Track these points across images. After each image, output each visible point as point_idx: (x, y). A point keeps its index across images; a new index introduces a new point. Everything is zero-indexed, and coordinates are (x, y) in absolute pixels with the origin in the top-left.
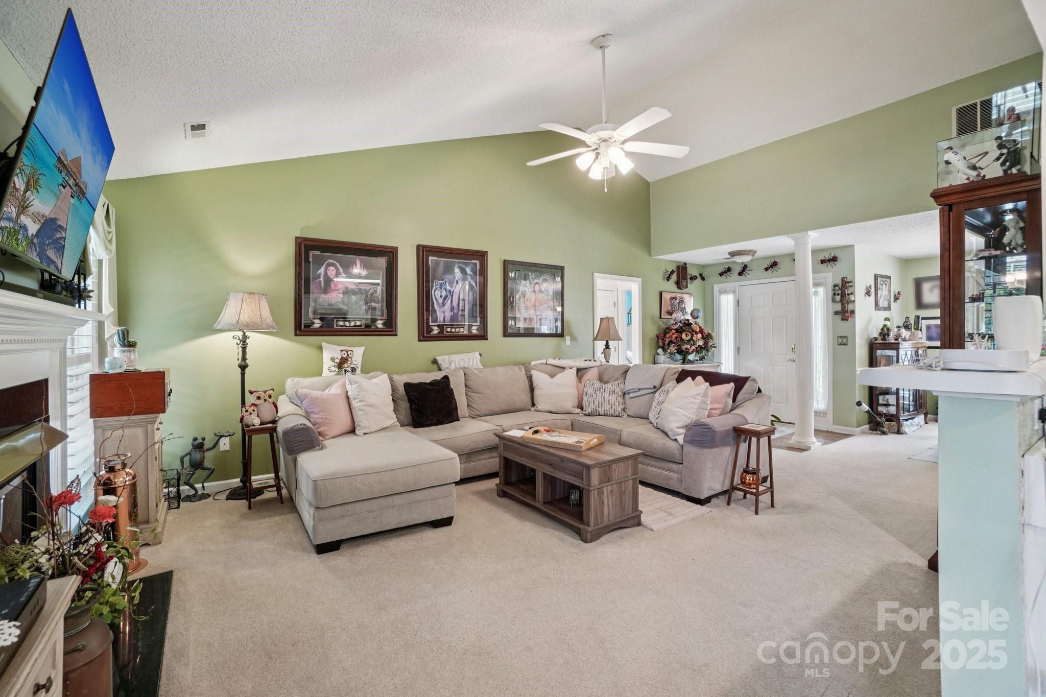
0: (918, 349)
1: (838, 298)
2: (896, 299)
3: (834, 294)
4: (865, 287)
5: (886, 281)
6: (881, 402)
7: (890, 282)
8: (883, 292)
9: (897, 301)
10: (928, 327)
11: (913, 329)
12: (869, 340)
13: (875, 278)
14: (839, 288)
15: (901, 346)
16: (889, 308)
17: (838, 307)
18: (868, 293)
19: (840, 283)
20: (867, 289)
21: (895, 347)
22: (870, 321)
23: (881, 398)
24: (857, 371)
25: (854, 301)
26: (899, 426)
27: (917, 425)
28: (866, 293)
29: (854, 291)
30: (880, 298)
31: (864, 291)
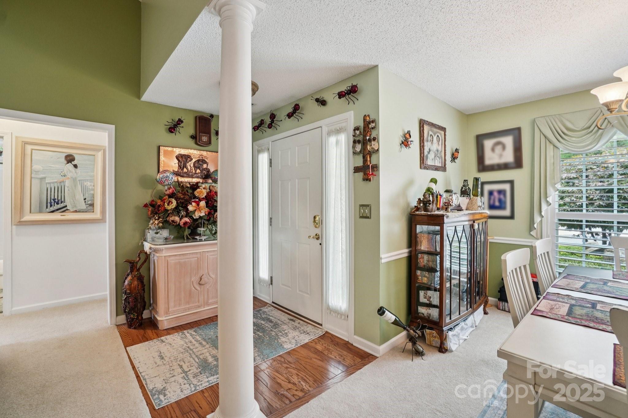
0: (474, 222)
1: (359, 147)
2: (454, 158)
3: (355, 142)
4: (401, 133)
5: (438, 132)
6: (422, 299)
7: (445, 135)
8: (433, 146)
9: (456, 160)
10: (491, 193)
11: (472, 196)
12: (409, 210)
13: (420, 124)
14: (360, 132)
15: (446, 220)
16: (443, 168)
17: (359, 162)
18: (406, 142)
19: (361, 124)
20: (405, 136)
21: (439, 220)
22: (411, 183)
23: (422, 293)
24: (381, 259)
25: (378, 150)
26: (443, 338)
27: (472, 327)
28: (403, 143)
29: (378, 135)
30: (429, 152)
31: (399, 139)
